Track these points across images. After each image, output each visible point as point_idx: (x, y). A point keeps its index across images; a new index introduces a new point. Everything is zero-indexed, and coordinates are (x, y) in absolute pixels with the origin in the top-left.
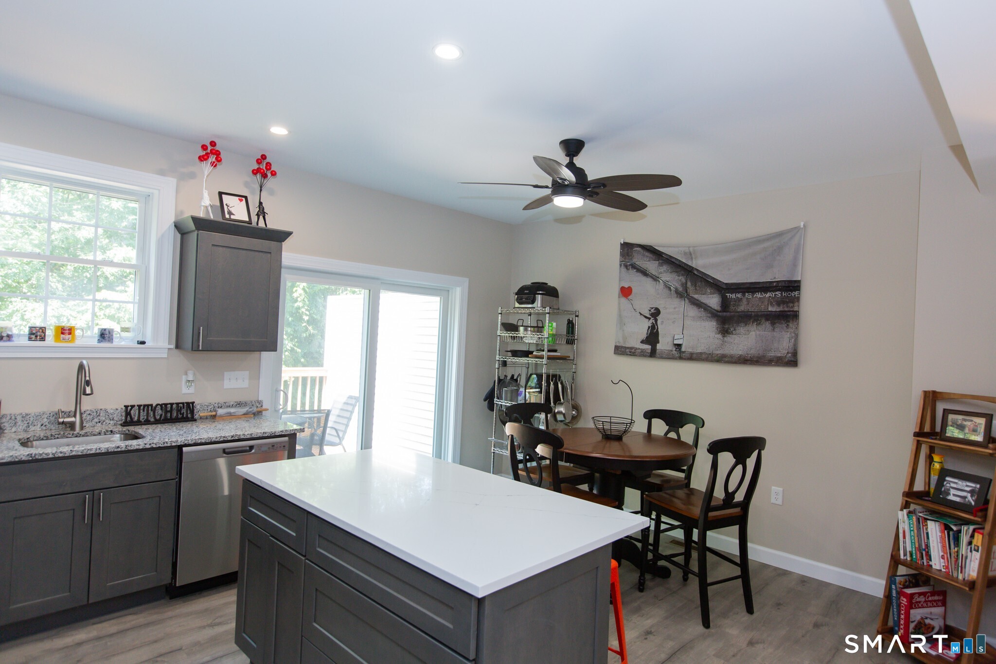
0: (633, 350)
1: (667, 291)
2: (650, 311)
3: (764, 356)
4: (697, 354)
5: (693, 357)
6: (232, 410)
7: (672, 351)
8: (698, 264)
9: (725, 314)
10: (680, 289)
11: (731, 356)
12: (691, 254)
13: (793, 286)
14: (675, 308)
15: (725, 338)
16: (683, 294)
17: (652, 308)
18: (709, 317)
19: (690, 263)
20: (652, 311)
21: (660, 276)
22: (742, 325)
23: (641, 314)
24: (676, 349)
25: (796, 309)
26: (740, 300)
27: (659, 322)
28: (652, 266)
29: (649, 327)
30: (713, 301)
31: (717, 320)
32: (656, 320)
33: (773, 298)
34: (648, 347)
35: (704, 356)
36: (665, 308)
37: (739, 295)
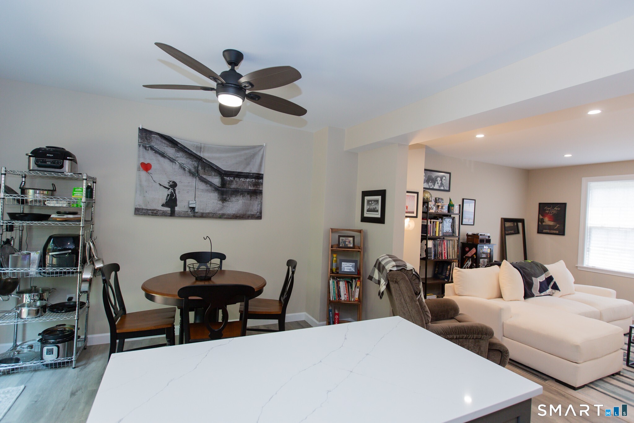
0: (155, 212)
1: (181, 171)
2: (169, 183)
3: (245, 214)
4: (206, 213)
5: (203, 216)
7: (187, 212)
8: (204, 155)
9: (223, 189)
10: (193, 170)
11: (229, 215)
12: (201, 148)
13: (259, 177)
14: (189, 183)
15: (224, 204)
16: (194, 174)
17: (171, 181)
18: (213, 190)
19: (199, 154)
20: (171, 183)
21: (177, 159)
22: (234, 196)
23: (161, 185)
24: (191, 210)
25: (261, 189)
26: (232, 181)
27: (177, 192)
28: (170, 151)
29: (168, 195)
30: (216, 180)
31: (218, 193)
32: (174, 191)
33: (251, 182)
34: (168, 209)
35: (211, 215)
36: (181, 182)
37: (232, 179)
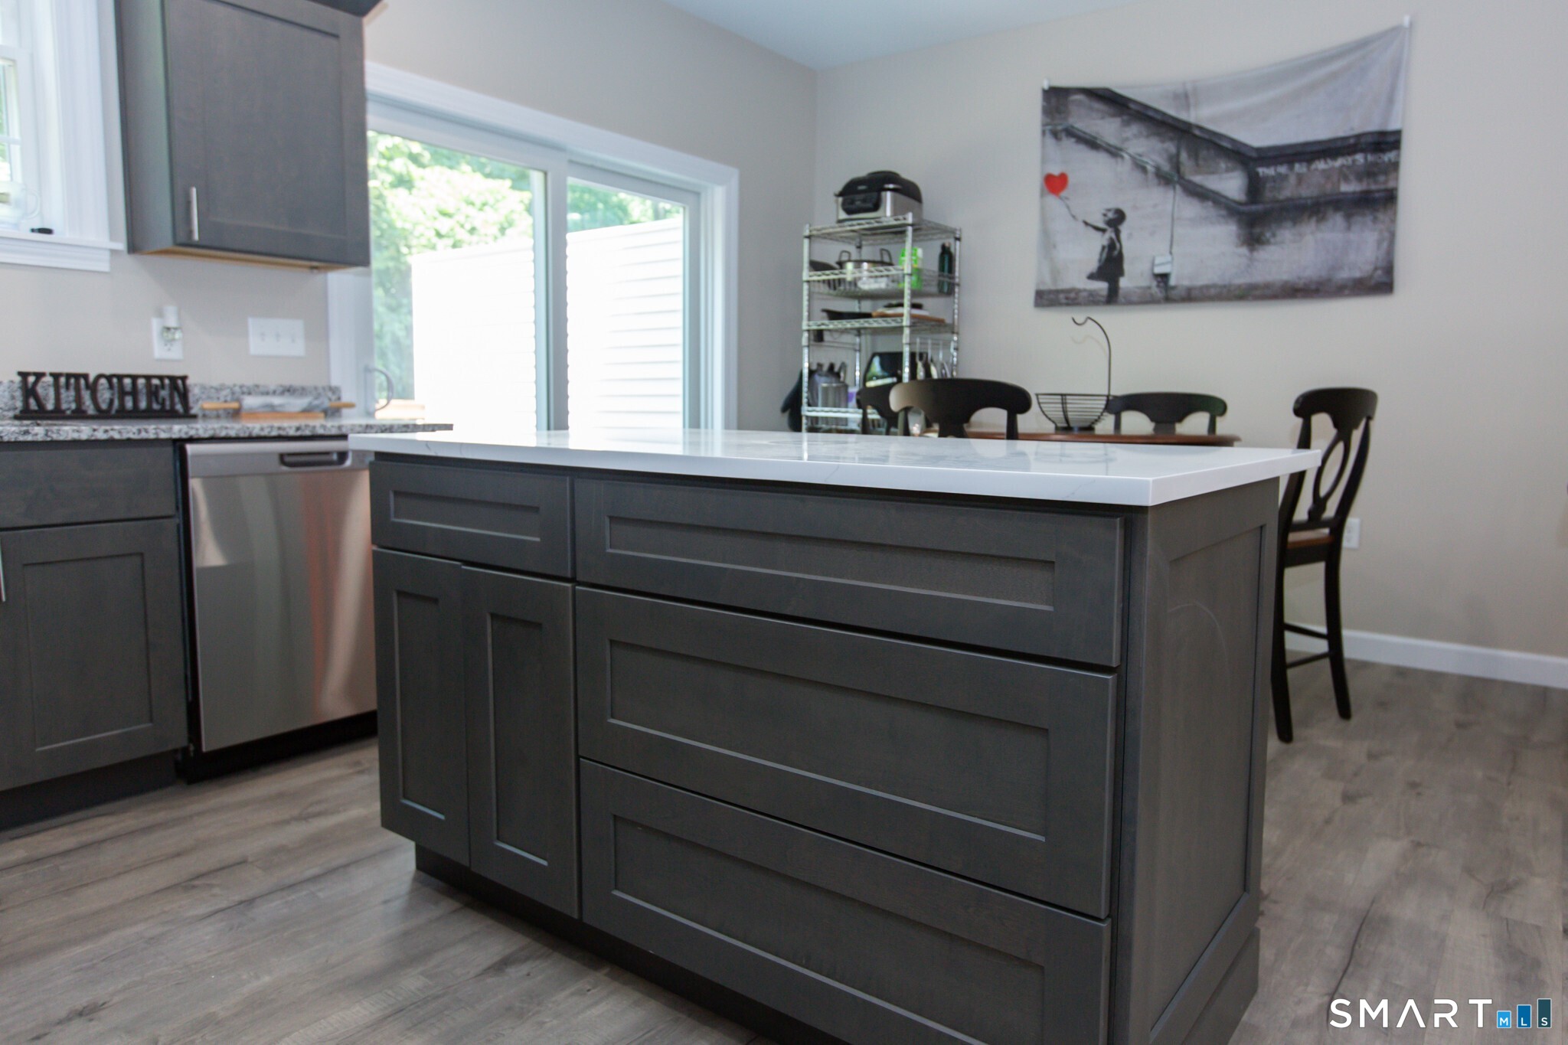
0: (1072, 295)
1: (1138, 175)
2: (1105, 215)
3: (1329, 280)
4: (1202, 288)
5: (1191, 296)
6: (277, 401)
7: (1149, 288)
8: (1200, 115)
9: (1254, 208)
10: (1166, 167)
11: (1267, 286)
12: (1186, 96)
13: (1386, 142)
14: (1155, 206)
15: (1255, 254)
16: (1170, 177)
17: (1109, 210)
18: (1223, 216)
19: (1183, 116)
20: (1111, 215)
21: (1125, 146)
22: (1289, 224)
23: (1086, 223)
24: (1159, 282)
25: (1391, 185)
26: (1283, 178)
27: (1123, 236)
28: (1108, 128)
29: (1103, 248)
30: (1231, 184)
31: (1239, 222)
32: (1117, 233)
33: (1348, 167)
34: (1102, 286)
35: (1213, 291)
36: (1135, 208)
37: (1283, 169)
